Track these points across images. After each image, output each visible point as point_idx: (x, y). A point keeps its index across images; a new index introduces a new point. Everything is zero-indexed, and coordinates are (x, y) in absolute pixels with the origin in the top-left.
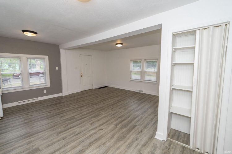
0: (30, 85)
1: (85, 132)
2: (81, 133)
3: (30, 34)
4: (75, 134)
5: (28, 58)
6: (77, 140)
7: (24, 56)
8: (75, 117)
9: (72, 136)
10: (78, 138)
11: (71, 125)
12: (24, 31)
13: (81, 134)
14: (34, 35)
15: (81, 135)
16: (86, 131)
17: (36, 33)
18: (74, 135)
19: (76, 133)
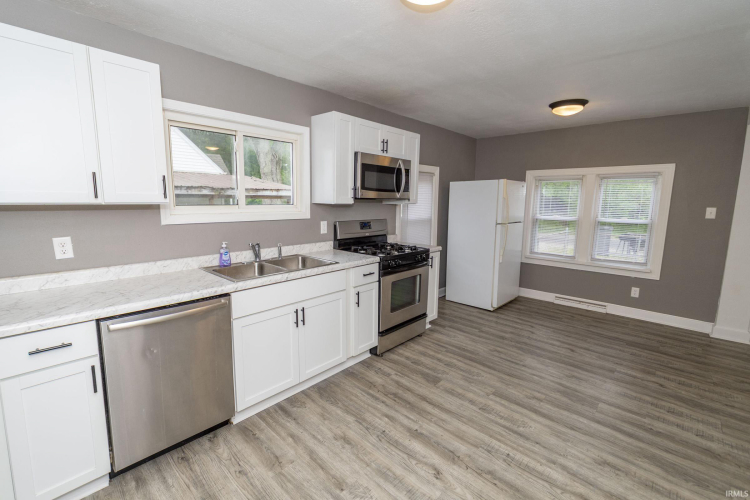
0: (593, 259)
1: (537, 448)
2: (528, 439)
3: (566, 111)
4: (515, 428)
5: (603, 178)
6: (491, 436)
7: (591, 172)
8: (601, 405)
9: (502, 421)
10: (499, 437)
11: (546, 408)
12: (553, 106)
13: (521, 441)
14: (578, 109)
15: (514, 443)
16: (546, 453)
17: (583, 102)
18: (508, 424)
19: (519, 426)
